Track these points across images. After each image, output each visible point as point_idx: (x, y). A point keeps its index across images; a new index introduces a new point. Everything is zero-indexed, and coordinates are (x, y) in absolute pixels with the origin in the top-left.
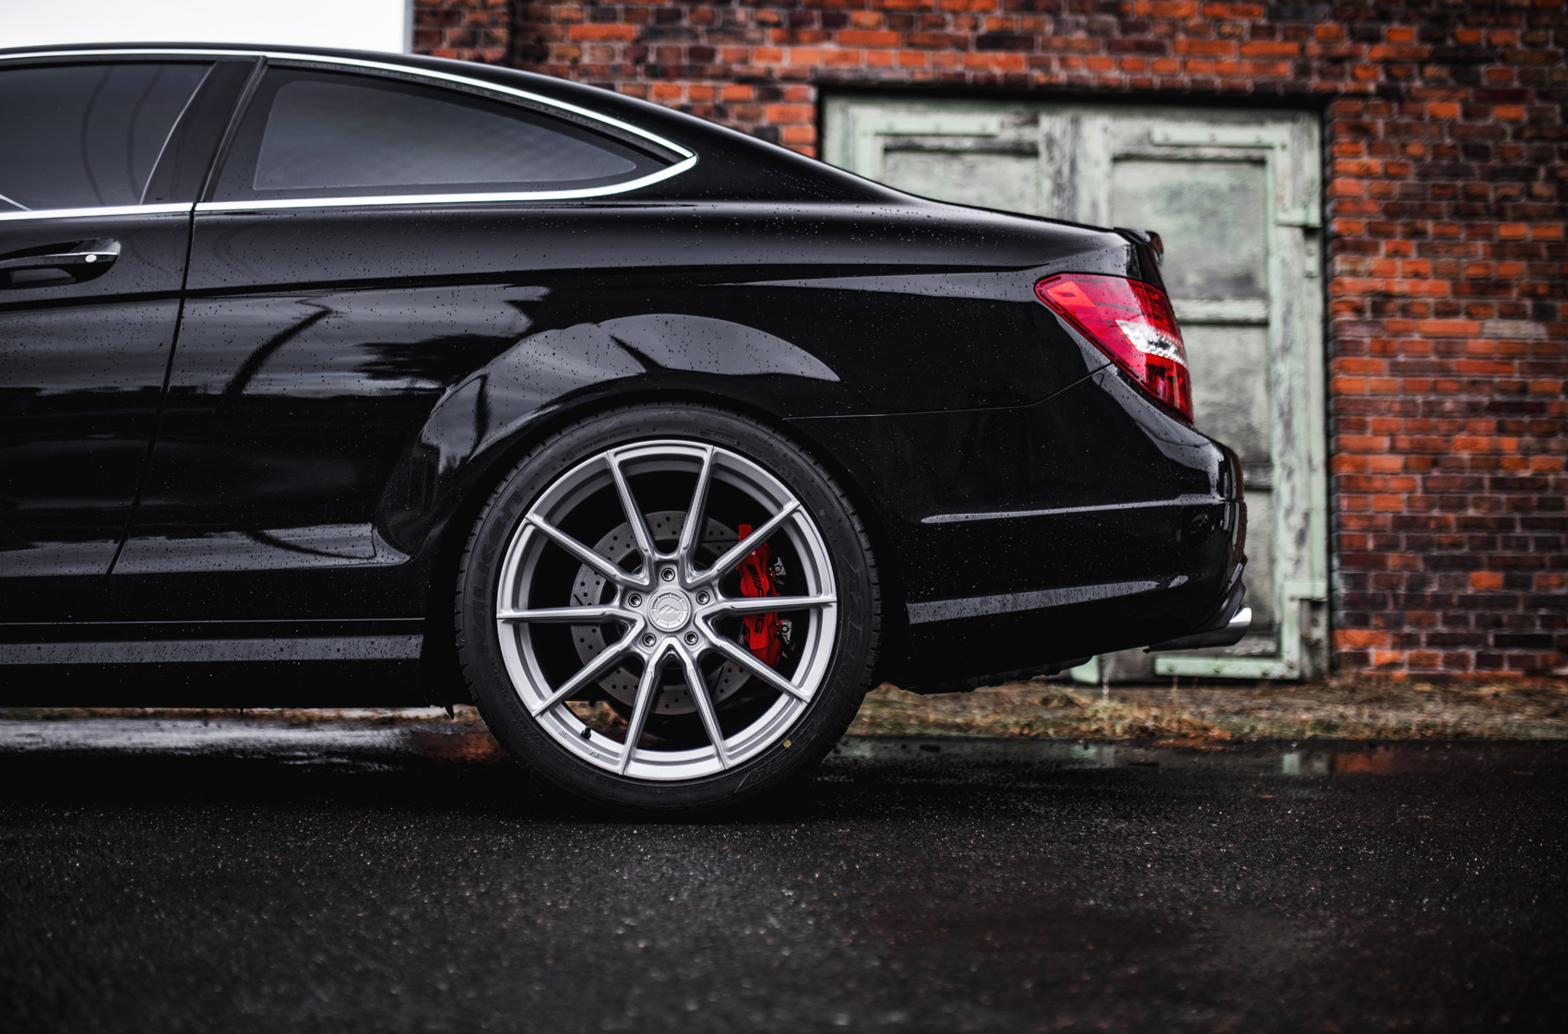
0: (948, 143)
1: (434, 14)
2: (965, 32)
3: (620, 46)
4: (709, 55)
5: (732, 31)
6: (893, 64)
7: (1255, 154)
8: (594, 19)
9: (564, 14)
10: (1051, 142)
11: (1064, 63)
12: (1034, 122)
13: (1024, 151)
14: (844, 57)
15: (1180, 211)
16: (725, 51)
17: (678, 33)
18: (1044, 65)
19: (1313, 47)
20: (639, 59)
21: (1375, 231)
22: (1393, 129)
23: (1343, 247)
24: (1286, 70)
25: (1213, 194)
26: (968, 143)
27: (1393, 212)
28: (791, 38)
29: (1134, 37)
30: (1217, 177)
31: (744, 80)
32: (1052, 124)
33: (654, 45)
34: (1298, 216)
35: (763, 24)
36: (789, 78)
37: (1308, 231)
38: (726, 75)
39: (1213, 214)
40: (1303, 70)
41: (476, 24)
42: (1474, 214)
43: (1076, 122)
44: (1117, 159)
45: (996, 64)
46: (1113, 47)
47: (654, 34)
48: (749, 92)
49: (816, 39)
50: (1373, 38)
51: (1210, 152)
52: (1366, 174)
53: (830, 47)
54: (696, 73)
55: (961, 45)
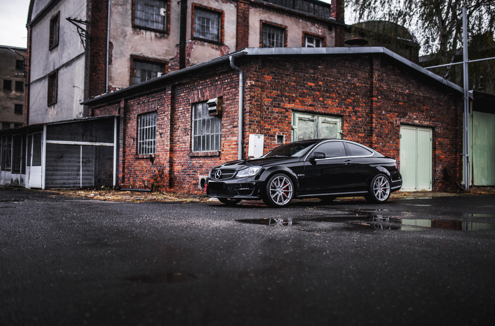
0: (305, 119)
1: (252, 97)
2: (308, 104)
3: (270, 102)
4: (280, 104)
5: (282, 101)
6: (300, 108)
7: (336, 123)
8: (267, 98)
9: (263, 97)
10: (315, 120)
11: (318, 110)
12: (314, 117)
13: (312, 121)
14: (295, 106)
15: (328, 130)
16: (282, 104)
17: (277, 101)
18: (316, 110)
19: (342, 109)
20: (272, 104)
21: (347, 134)
22: (349, 121)
23: (344, 136)
24: (339, 112)
25: (331, 128)
26: (307, 119)
27: (349, 131)
28: (289, 103)
29: (325, 106)
30: (331, 125)
31: (284, 109)
32: (316, 117)
33: (274, 102)
34: (340, 132)
35: (286, 100)
36: (289, 109)
37: (340, 133)
38: (282, 108)
39: (331, 130)
40: (341, 112)
41: (257, 99)
42: (356, 132)
43: (318, 117)
44: (323, 122)
45: (311, 109)
46: (323, 107)
47: (274, 101)
48: (284, 110)
49: (292, 104)
50: (348, 108)
51: (331, 122)
52: (346, 126)
53: (293, 104)
54: (279, 107)
55: (307, 106)
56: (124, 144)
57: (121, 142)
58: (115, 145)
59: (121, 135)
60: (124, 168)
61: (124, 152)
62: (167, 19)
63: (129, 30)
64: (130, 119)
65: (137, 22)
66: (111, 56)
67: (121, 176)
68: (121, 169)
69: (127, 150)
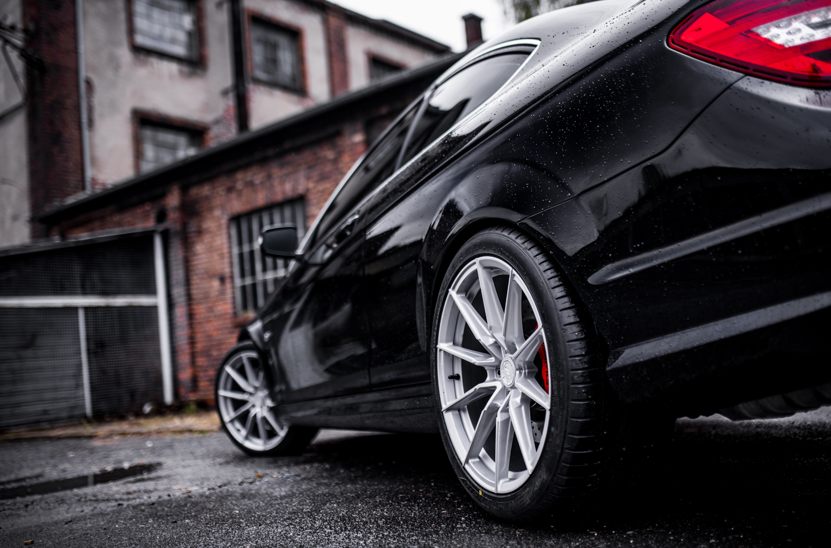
56: (189, 297)
57: (179, 292)
58: (160, 300)
59: (178, 274)
60: (193, 355)
61: (191, 316)
62: (198, 36)
63: (125, 54)
64: (200, 232)
65: (140, 40)
66: (90, 110)
67: (185, 375)
68: (184, 359)
69: (200, 310)
